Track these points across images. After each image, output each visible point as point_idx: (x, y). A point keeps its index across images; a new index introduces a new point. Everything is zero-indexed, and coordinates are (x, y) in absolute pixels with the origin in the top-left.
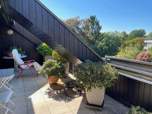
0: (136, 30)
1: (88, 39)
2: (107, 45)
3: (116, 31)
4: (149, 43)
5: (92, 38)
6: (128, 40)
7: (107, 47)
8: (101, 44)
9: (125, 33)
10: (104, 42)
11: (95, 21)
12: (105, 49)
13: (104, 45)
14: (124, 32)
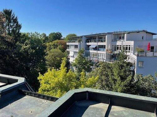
0: (54, 33)
1: (5, 41)
2: (33, 48)
3: (36, 32)
4: (71, 45)
5: (10, 39)
6: (49, 42)
7: (34, 51)
8: (25, 47)
9: (45, 35)
10: (28, 44)
11: (12, 17)
12: (31, 53)
13: (29, 49)
14: (43, 34)
